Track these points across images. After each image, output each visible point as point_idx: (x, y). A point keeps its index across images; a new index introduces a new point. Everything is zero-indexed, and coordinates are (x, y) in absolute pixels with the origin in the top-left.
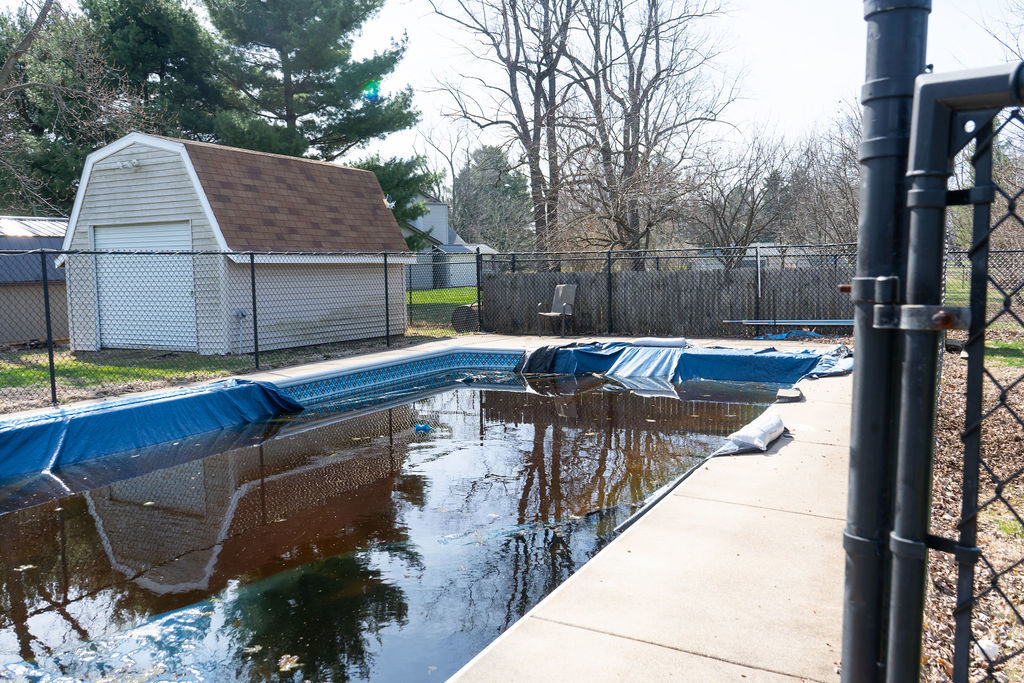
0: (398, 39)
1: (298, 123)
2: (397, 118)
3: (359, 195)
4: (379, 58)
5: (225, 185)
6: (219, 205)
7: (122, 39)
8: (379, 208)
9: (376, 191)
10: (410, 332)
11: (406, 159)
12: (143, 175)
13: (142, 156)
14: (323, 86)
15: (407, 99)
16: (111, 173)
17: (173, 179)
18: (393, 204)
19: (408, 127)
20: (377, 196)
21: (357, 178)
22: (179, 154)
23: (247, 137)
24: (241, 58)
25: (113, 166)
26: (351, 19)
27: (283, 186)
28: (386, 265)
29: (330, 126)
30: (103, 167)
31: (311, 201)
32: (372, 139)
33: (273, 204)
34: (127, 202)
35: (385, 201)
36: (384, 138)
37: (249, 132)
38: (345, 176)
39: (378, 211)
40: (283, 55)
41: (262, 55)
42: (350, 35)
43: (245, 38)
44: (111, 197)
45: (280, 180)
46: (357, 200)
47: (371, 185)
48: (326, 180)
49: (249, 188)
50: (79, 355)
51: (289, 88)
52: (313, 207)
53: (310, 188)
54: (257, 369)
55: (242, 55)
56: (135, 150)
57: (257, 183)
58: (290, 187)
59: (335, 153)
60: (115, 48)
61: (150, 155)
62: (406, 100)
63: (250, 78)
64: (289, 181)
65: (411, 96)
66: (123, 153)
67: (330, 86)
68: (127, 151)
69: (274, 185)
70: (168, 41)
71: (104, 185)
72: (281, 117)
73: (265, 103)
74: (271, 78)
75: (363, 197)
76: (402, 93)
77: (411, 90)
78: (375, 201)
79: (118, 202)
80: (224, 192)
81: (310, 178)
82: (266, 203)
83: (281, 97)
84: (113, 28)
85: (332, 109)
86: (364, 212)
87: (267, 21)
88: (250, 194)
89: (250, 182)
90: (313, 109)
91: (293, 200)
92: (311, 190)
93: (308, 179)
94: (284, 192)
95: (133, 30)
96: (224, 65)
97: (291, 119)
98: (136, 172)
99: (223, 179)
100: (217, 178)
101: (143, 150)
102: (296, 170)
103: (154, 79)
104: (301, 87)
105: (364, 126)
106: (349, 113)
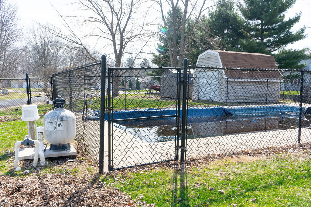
0: (298, 14)
1: (265, 41)
2: (299, 37)
3: (267, 63)
4: (291, 19)
5: (227, 62)
6: (225, 66)
7: (218, 23)
8: (273, 66)
9: (273, 61)
10: (280, 101)
11: (301, 49)
12: (210, 60)
13: (210, 55)
14: (273, 29)
15: (303, 30)
16: (203, 59)
17: (216, 60)
18: (278, 65)
19: (302, 40)
20: (273, 63)
21: (267, 58)
22: (217, 55)
23: (247, 46)
24: (249, 24)
25: (204, 57)
26: (284, 8)
27: (244, 61)
28: (267, 82)
29: (274, 41)
32: (289, 44)
35: (276, 64)
36: (293, 43)
37: (248, 45)
38: (263, 58)
40: (262, 22)
41: (253, 22)
42: (284, 13)
43: (250, 18)
44: (203, 65)
45: (243, 60)
47: (272, 60)
48: (257, 59)
49: (234, 62)
51: (263, 30)
53: (252, 61)
54: (227, 106)
55: (249, 23)
56: (208, 54)
57: (236, 61)
58: (246, 61)
60: (216, 25)
62: (303, 31)
63: (250, 30)
64: (246, 60)
65: (305, 29)
66: (206, 54)
67: (276, 29)
68: (207, 54)
69: (241, 61)
70: (229, 22)
71: (202, 62)
72: (259, 39)
73: (256, 36)
74: (257, 28)
75: (269, 63)
76: (302, 29)
77: (305, 27)
78: (272, 64)
80: (227, 63)
81: (252, 59)
82: (238, 66)
83: (261, 34)
84: (216, 19)
85: (275, 36)
87: (257, 13)
88: (234, 64)
89: (234, 61)
90: (270, 36)
91: (246, 65)
92: (252, 62)
93: (251, 59)
94: (244, 63)
95: (221, 20)
96: (244, 26)
97: (262, 39)
98: (208, 59)
99: (227, 60)
100: (225, 60)
101: (210, 54)
102: (248, 57)
103: (226, 32)
104: (266, 30)
105: (284, 41)
106: (280, 37)
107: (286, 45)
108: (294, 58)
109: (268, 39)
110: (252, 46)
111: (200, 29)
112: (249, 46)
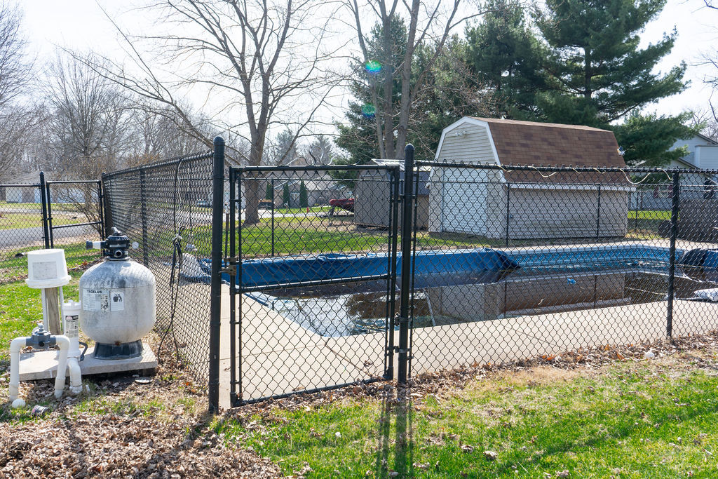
0: (668, 34)
1: (594, 95)
2: (671, 86)
3: (599, 147)
4: (653, 47)
5: (508, 144)
6: (504, 156)
7: (487, 53)
8: (613, 155)
9: (613, 144)
10: (628, 236)
11: (675, 115)
12: (468, 140)
13: (468, 129)
14: (612, 69)
15: (681, 72)
16: (453, 138)
18: (623, 152)
19: (678, 93)
20: (613, 147)
21: (599, 136)
22: (485, 128)
23: (553, 109)
24: (558, 56)
25: (454, 135)
26: (638, 19)
27: (546, 143)
28: (599, 191)
29: (614, 97)
30: (449, 135)
31: (563, 152)
32: (648, 103)
33: (537, 154)
34: (459, 154)
35: (618, 150)
36: (657, 102)
37: (555, 106)
38: (590, 136)
39: (612, 157)
40: (587, 52)
41: (568, 53)
42: (638, 33)
43: (560, 43)
44: (452, 151)
45: (544, 140)
46: (597, 150)
47: (609, 140)
48: (577, 139)
49: (524, 145)
50: (431, 234)
51: (589, 71)
52: (564, 156)
53: (564, 143)
54: (507, 246)
55: (559, 54)
56: (465, 126)
57: (529, 142)
58: (550, 144)
59: (619, 114)
60: (483, 59)
61: (472, 129)
62: (679, 73)
63: (559, 70)
64: (550, 140)
65: (685, 69)
66: (459, 128)
67: (619, 68)
68: (461, 127)
69: (540, 143)
70: (513, 51)
71: (450, 145)
72: (581, 93)
73: (573, 84)
74: (577, 67)
75: (602, 148)
76: (677, 68)
77: (685, 65)
78: (610, 151)
79: (456, 154)
80: (507, 148)
81: (565, 138)
82: (533, 154)
83: (585, 79)
84: (482, 46)
85: (618, 84)
86: (601, 158)
87: (577, 31)
88: (523, 149)
89: (524, 142)
90: (605, 85)
91: (551, 151)
92: (564, 145)
93: (563, 138)
94: (545, 147)
95: (494, 48)
96: (546, 62)
97: (588, 93)
98: (464, 138)
99: (508, 141)
100: (504, 140)
101: (469, 126)
102: (556, 133)
103: (505, 74)
104: (597, 71)
105: (638, 96)
106: (627, 87)
107: (641, 106)
108: (660, 135)
109: (602, 90)
110: (564, 107)
111: (446, 68)
112: (559, 108)
